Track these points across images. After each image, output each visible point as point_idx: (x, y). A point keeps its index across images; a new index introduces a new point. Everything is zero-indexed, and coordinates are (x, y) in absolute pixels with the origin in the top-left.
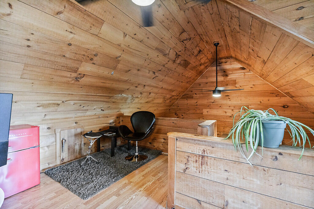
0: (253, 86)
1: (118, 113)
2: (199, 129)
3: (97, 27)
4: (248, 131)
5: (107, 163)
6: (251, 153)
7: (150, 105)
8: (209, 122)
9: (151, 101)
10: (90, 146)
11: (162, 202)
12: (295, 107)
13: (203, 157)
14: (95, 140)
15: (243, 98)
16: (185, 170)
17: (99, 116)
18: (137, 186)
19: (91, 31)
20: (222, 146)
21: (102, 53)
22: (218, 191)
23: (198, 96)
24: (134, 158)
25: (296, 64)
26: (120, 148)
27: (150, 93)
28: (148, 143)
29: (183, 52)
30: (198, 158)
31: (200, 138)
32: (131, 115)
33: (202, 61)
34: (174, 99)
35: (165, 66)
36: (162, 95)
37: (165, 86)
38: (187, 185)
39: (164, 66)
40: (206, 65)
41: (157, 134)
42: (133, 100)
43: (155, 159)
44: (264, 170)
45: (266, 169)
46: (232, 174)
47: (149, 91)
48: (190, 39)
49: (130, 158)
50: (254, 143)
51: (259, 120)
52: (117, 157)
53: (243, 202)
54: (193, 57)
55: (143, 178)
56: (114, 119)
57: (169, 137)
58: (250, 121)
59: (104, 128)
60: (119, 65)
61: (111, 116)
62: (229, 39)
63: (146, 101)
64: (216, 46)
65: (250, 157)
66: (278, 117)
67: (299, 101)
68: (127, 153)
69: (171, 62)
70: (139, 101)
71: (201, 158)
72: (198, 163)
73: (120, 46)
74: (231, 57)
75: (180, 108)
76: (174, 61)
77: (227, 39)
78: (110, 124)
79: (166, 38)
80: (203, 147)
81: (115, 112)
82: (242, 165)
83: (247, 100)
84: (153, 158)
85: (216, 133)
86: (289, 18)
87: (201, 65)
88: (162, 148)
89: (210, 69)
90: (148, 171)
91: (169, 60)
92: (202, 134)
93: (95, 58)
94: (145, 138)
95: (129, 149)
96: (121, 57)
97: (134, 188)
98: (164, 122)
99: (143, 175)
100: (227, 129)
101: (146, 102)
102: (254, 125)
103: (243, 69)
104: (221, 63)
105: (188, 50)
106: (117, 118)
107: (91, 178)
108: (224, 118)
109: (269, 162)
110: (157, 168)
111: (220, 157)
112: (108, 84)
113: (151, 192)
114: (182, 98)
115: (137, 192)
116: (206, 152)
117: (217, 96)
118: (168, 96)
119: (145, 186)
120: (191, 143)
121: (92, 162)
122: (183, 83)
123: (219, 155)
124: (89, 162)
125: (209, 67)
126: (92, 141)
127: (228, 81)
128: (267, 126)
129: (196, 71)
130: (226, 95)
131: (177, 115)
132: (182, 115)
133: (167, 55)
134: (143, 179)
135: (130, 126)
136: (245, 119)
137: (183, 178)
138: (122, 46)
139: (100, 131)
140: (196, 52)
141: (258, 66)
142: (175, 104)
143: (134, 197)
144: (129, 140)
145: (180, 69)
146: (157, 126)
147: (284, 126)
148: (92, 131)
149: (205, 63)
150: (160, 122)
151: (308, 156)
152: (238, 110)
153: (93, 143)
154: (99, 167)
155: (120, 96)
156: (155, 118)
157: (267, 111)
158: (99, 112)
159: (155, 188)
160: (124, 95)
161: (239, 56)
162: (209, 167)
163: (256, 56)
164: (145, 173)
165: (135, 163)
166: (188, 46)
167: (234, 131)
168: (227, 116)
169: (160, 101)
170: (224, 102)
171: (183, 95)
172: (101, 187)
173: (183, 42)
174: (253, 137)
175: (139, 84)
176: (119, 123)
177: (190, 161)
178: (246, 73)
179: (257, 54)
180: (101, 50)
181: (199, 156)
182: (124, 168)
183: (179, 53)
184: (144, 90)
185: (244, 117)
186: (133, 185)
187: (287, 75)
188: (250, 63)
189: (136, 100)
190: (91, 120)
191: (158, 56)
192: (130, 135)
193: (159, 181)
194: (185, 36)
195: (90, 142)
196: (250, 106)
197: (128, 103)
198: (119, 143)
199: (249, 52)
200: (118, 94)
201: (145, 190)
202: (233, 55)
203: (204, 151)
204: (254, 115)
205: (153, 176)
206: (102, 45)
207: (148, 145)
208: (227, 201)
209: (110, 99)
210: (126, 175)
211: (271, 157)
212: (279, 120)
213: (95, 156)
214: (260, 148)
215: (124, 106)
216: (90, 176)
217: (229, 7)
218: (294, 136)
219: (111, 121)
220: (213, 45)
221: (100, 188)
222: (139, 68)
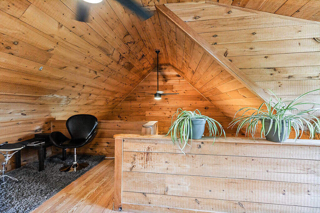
0: (186, 91)
1: (47, 117)
2: (143, 129)
3: (19, 8)
4: (182, 127)
5: (33, 179)
6: (184, 145)
7: (90, 107)
8: (152, 123)
9: (91, 104)
10: (6, 161)
11: (109, 205)
12: (212, 108)
13: (148, 153)
14: (14, 153)
15: (178, 102)
16: (131, 169)
17: (17, 122)
18: (78, 197)
19: (9, 12)
20: (163, 142)
21: (25, 41)
22: (160, 181)
23: (141, 98)
24: (71, 168)
25: (212, 76)
26: (51, 160)
27: (90, 94)
28: (89, 149)
29: (127, 54)
30: (143, 155)
31: (145, 137)
32: (67, 120)
33: (145, 66)
34: (118, 101)
35: (109, 66)
36: (104, 96)
37: (107, 87)
38: (134, 182)
39: (107, 66)
40: (148, 70)
41: (100, 139)
42: (68, 102)
43: (99, 165)
44: (193, 157)
45: (194, 155)
46: (171, 164)
47: (90, 92)
48: (134, 43)
49: (66, 169)
50: (186, 137)
51: (190, 119)
52: (48, 171)
53: (179, 185)
54: (137, 60)
55: (86, 186)
56: (41, 125)
57: (116, 138)
58: (183, 120)
59: (26, 137)
60: (50, 59)
61: (36, 122)
62: (168, 49)
63: (85, 103)
64: (158, 53)
65: (183, 148)
66: (201, 116)
67: (214, 104)
68: (62, 163)
69: (114, 63)
70: (76, 103)
71: (146, 155)
72: (143, 160)
73: (53, 37)
74: (169, 64)
75: (124, 110)
76: (118, 63)
77: (167, 48)
78: (36, 131)
79: (110, 38)
80: (148, 145)
81: (43, 116)
82: (178, 155)
83: (181, 102)
84: (96, 165)
85: (157, 132)
86: (209, 41)
87: (144, 69)
88: (105, 153)
89: (151, 73)
90: (90, 179)
91: (112, 60)
92: (146, 133)
93: (14, 47)
94: (85, 145)
95: (64, 159)
96: (54, 50)
97: (75, 200)
98: (107, 126)
99: (85, 183)
100: (166, 129)
101: (86, 105)
102: (186, 123)
103: (178, 76)
104: (161, 69)
105: (132, 54)
106: (46, 123)
107: (10, 203)
108: (163, 119)
109: (195, 150)
110: (100, 174)
111: (162, 151)
112: (34, 82)
113: (96, 199)
114: (125, 100)
115: (79, 203)
116: (150, 149)
117: (158, 99)
118: (111, 98)
119: (87, 195)
120: (137, 142)
121: (8, 182)
122: (127, 86)
123: (161, 150)
124: (4, 183)
125: (151, 71)
126: (8, 155)
127: (167, 85)
128: (194, 123)
129: (140, 74)
130: (166, 98)
131: (121, 118)
132: (126, 118)
133: (111, 55)
134: (85, 188)
135: (65, 132)
136: (180, 118)
137: (130, 176)
138: (56, 37)
139: (19, 142)
140: (139, 56)
141: (189, 75)
142: (118, 106)
143: (75, 209)
144: (63, 149)
145: (124, 72)
146: (99, 130)
147: (204, 122)
148: (7, 142)
149: (147, 68)
150: (102, 125)
151: (217, 142)
152: (175, 112)
153: (10, 157)
154: (22, 186)
155: (52, 96)
156: (97, 122)
157: (194, 112)
158: (17, 116)
159: (100, 194)
160: (57, 96)
161: (176, 65)
162: (153, 162)
163: (188, 66)
164: (87, 181)
165: (73, 173)
166: (132, 49)
167: (172, 128)
168: (166, 117)
169: (102, 103)
170: (164, 104)
171: (127, 97)
172: (28, 209)
173: (127, 44)
174: (185, 132)
175: (77, 84)
176: (49, 130)
177: (136, 159)
178: (181, 80)
179: (188, 65)
180: (25, 38)
181: (145, 153)
182: (59, 181)
183: (123, 55)
184: (84, 90)
185: (180, 117)
186: (73, 196)
187: (207, 84)
188: (184, 71)
189: (73, 102)
190: (5, 128)
191: (100, 55)
192: (66, 143)
193: (103, 186)
194: (129, 38)
195: (5, 157)
196: (183, 108)
197: (62, 105)
198: (49, 153)
199: (183, 63)
200: (48, 95)
201: (88, 199)
202: (171, 64)
203: (149, 148)
204: (186, 115)
205: (96, 182)
206: (25, 32)
207: (89, 151)
208: (167, 188)
209: (36, 101)
210: (62, 188)
211: (196, 146)
212: (202, 118)
213: (13, 174)
214: (190, 140)
215: (56, 109)
216: (8, 200)
217: (168, 21)
218: (210, 129)
219: (38, 127)
220: (154, 52)
221: (26, 211)
222: (78, 66)
